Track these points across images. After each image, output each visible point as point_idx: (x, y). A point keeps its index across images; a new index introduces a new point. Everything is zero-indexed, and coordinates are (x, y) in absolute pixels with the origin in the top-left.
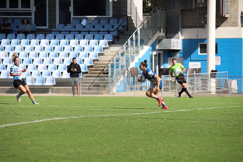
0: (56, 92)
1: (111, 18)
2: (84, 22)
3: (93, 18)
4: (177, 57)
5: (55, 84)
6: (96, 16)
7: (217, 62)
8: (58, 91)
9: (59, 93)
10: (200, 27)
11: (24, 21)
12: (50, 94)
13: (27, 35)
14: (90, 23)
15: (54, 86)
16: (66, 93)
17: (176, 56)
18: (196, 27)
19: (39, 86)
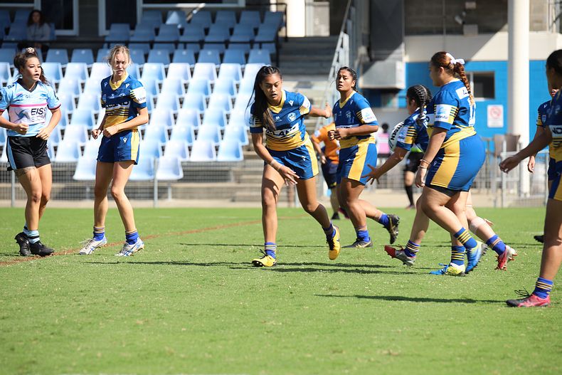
0: (183, 198)
1: (242, 9)
3: (194, 9)
4: (393, 107)
5: (181, 175)
6: (202, 5)
7: (496, 118)
8: (188, 195)
9: (192, 198)
10: (450, 32)
12: (170, 202)
13: (47, 51)
14: (189, 22)
15: (180, 181)
16: (209, 198)
17: (390, 105)
18: (440, 32)
19: (142, 182)
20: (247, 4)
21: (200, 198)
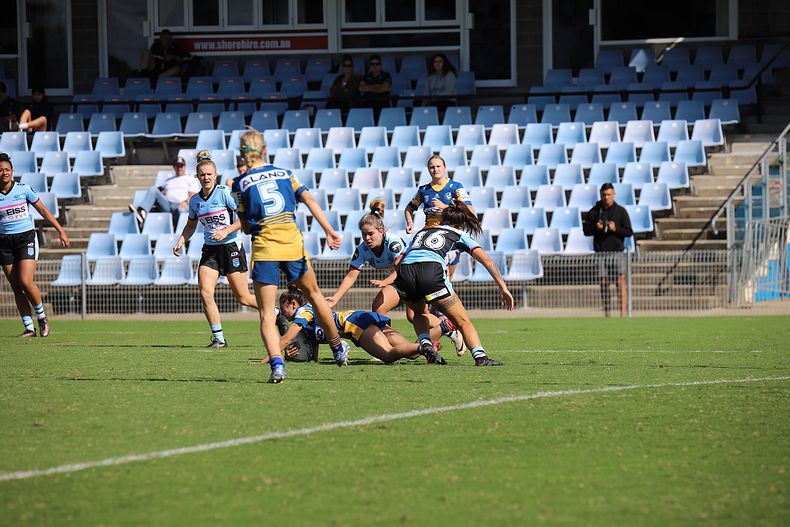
0: (545, 305)
1: (734, 43)
2: (639, 62)
3: (669, 45)
5: (541, 275)
6: (680, 40)
8: (553, 301)
9: (556, 305)
11: (435, 64)
12: (525, 311)
13: (445, 110)
14: (659, 64)
15: (538, 281)
16: (580, 305)
20: (739, 36)
21: (568, 306)
